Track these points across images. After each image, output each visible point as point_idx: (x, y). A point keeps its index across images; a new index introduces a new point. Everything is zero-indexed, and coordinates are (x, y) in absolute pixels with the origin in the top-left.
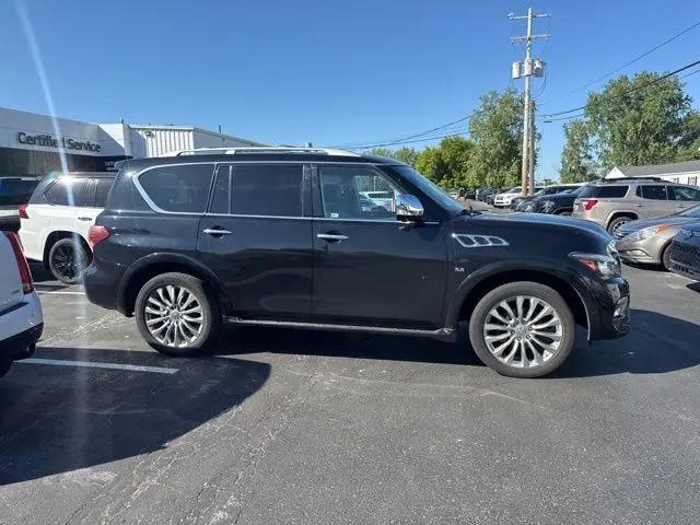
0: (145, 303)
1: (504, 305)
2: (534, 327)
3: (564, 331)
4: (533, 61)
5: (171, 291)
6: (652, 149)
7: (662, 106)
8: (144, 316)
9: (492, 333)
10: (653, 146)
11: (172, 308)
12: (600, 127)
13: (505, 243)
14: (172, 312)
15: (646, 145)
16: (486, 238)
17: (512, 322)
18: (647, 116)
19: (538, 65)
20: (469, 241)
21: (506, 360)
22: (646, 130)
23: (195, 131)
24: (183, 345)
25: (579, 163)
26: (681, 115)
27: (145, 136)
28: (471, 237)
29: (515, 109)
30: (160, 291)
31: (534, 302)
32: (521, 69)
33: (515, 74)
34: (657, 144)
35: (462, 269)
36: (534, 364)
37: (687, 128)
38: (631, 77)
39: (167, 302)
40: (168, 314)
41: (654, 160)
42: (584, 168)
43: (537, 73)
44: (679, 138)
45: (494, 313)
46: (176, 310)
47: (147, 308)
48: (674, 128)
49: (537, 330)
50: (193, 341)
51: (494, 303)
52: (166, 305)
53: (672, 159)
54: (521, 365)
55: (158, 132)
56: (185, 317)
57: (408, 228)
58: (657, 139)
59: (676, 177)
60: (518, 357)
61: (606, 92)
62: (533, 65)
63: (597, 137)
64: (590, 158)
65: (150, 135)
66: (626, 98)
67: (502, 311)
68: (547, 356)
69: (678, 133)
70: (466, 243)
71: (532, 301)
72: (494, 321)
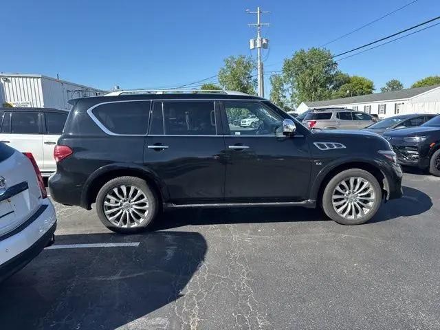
0: (104, 199)
1: (344, 183)
2: (359, 195)
3: (376, 196)
4: (262, 39)
5: (124, 189)
6: (319, 91)
7: (323, 67)
8: (102, 208)
9: (336, 200)
10: (320, 89)
11: (124, 201)
12: (291, 79)
13: (344, 147)
14: (125, 203)
15: (316, 90)
16: (333, 144)
17: (347, 192)
18: (316, 73)
19: (264, 42)
20: (323, 146)
21: (344, 215)
22: (316, 81)
23: (43, 78)
24: (135, 225)
25: (279, 100)
26: (333, 73)
27: (3, 82)
28: (325, 144)
29: (245, 68)
30: (116, 190)
31: (359, 180)
32: (255, 44)
33: (252, 46)
34: (321, 89)
35: (320, 164)
36: (359, 215)
37: (336, 80)
38: (306, 51)
39: (120, 197)
40: (121, 205)
41: (320, 98)
42: (282, 103)
43: (264, 46)
44: (332, 86)
45: (338, 188)
46: (128, 202)
47: (106, 202)
48: (329, 80)
49: (361, 196)
50: (142, 222)
51: (338, 183)
52: (120, 199)
53: (330, 98)
54: (352, 217)
55: (13, 79)
56: (134, 207)
57: (284, 139)
58: (321, 86)
59: (356, 106)
60: (350, 213)
61: (294, 58)
62: (262, 41)
63: (290, 85)
64: (285, 97)
65: (7, 80)
66: (305, 63)
67: (342, 187)
68: (366, 211)
69: (331, 83)
70: (323, 148)
71: (358, 179)
72: (337, 193)
